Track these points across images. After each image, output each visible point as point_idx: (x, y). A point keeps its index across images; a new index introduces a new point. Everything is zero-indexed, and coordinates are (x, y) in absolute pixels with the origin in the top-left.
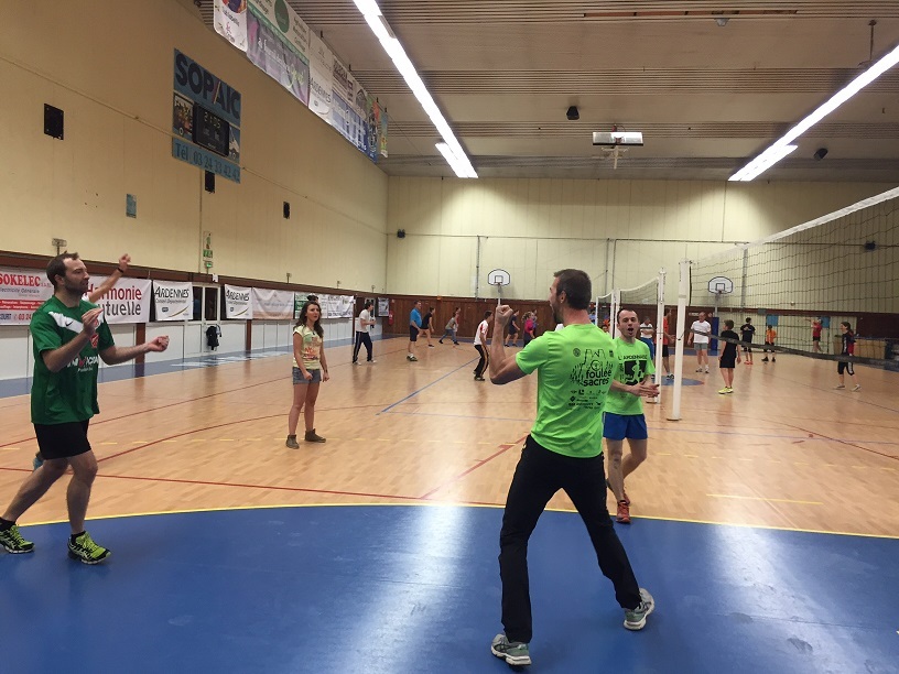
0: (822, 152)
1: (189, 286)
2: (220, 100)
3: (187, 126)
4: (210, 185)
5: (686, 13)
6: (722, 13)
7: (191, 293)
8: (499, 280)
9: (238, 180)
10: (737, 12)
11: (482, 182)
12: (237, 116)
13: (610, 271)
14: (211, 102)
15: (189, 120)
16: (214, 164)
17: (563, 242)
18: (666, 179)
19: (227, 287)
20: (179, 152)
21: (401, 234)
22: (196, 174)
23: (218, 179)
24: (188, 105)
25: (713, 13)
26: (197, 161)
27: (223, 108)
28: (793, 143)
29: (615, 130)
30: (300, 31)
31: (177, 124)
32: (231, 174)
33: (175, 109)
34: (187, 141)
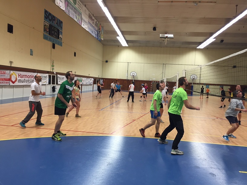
0: (222, 41)
1: (47, 75)
2: (57, 23)
4: (54, 47)
5: (186, 2)
6: (196, 2)
7: (48, 77)
8: (133, 74)
9: (62, 46)
10: (200, 2)
11: (129, 47)
12: (62, 28)
13: (164, 72)
14: (54, 24)
15: (48, 29)
16: (55, 41)
17: (151, 64)
18: (180, 48)
19: (58, 75)
20: (45, 38)
21: (107, 62)
22: (50, 44)
23: (56, 45)
24: (48, 24)
25: (193, 2)
26: (50, 40)
27: (58, 26)
28: (214, 38)
29: (166, 34)
30: (80, 5)
31: (45, 30)
32: (60, 44)
33: (44, 25)
34: (47, 35)
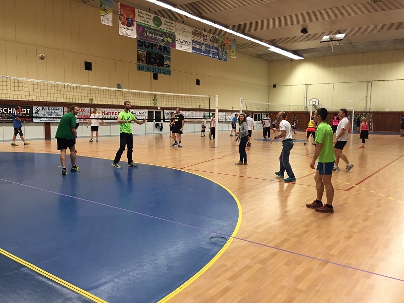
1: (146, 111)
2: (160, 48)
3: (144, 59)
4: (156, 78)
7: (147, 113)
8: (314, 103)
9: (170, 74)
12: (169, 52)
13: (369, 96)
14: (156, 50)
15: (144, 58)
16: (157, 70)
19: (165, 111)
20: (140, 68)
21: (275, 86)
22: (150, 75)
23: (159, 75)
24: (144, 53)
26: (148, 70)
27: (161, 51)
30: (169, 24)
31: (139, 59)
32: (166, 73)
33: (138, 55)
34: (144, 64)
